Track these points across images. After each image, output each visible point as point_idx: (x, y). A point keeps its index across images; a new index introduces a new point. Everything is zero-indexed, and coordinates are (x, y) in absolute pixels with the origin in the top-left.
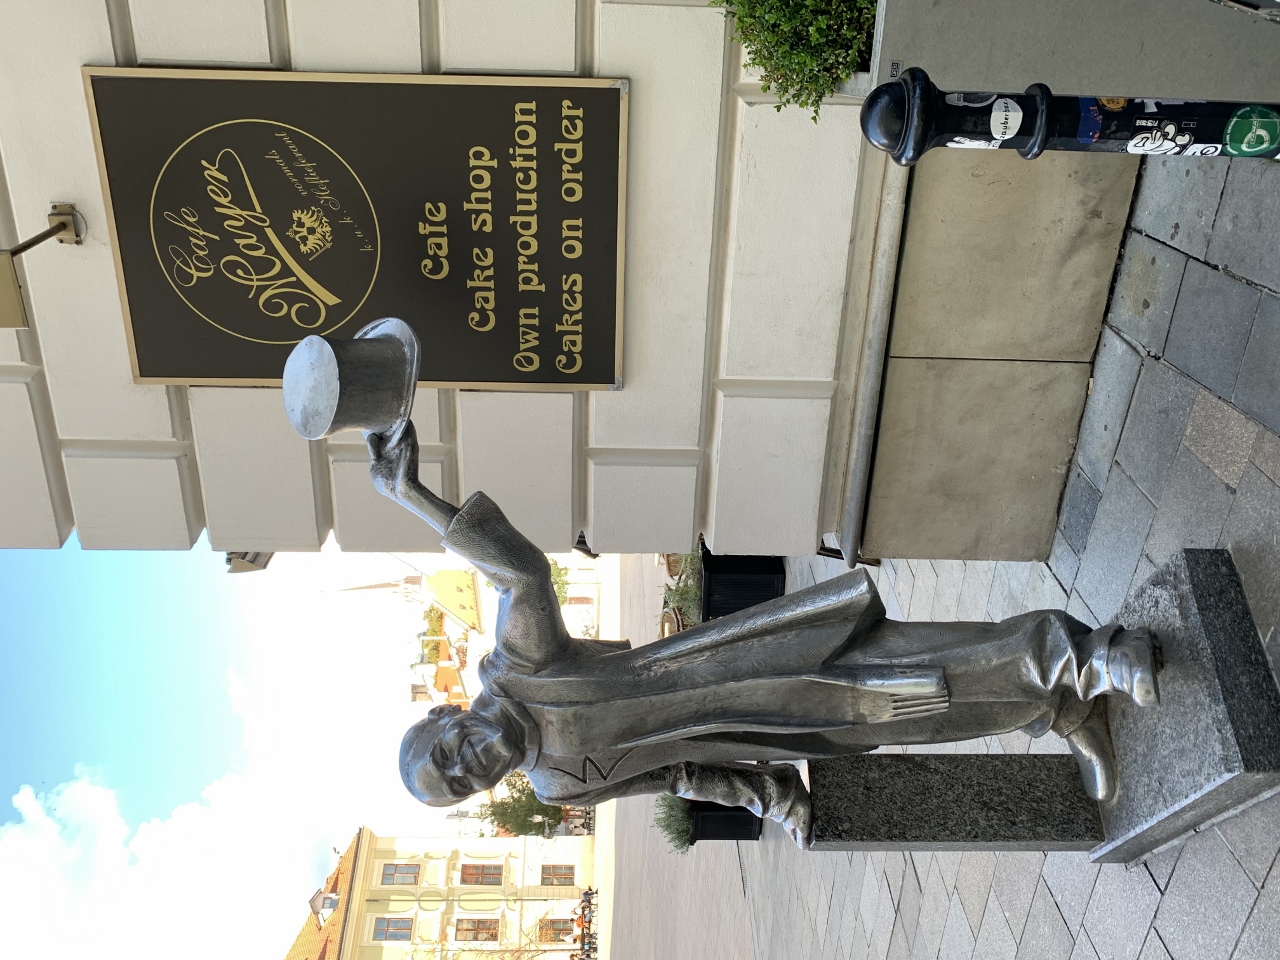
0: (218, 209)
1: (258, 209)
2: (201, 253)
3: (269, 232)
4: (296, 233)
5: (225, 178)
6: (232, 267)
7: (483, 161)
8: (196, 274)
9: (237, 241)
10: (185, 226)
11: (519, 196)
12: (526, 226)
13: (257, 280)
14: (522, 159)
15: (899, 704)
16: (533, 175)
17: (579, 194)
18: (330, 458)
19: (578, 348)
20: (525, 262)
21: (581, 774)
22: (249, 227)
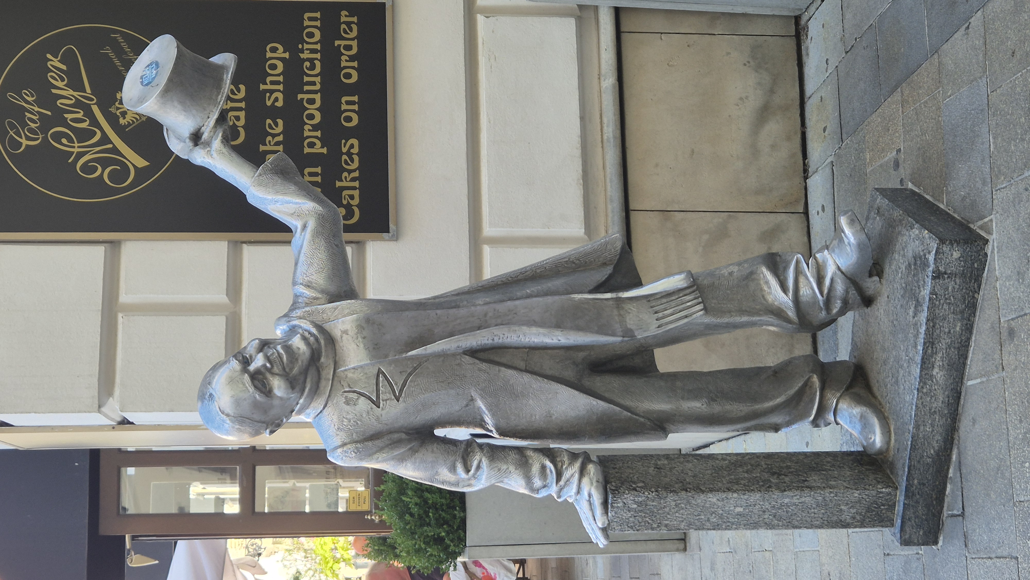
0: (54, 91)
1: (88, 90)
2: (33, 125)
3: (96, 109)
4: (118, 109)
5: (64, 67)
6: (58, 137)
7: (276, 54)
8: (25, 142)
9: (66, 116)
10: (23, 104)
11: (306, 79)
12: (312, 101)
13: (79, 147)
14: (309, 52)
15: (660, 315)
16: (318, 64)
17: (355, 77)
18: (120, 315)
19: (356, 201)
20: (309, 130)
21: (375, 394)
22: (78, 104)
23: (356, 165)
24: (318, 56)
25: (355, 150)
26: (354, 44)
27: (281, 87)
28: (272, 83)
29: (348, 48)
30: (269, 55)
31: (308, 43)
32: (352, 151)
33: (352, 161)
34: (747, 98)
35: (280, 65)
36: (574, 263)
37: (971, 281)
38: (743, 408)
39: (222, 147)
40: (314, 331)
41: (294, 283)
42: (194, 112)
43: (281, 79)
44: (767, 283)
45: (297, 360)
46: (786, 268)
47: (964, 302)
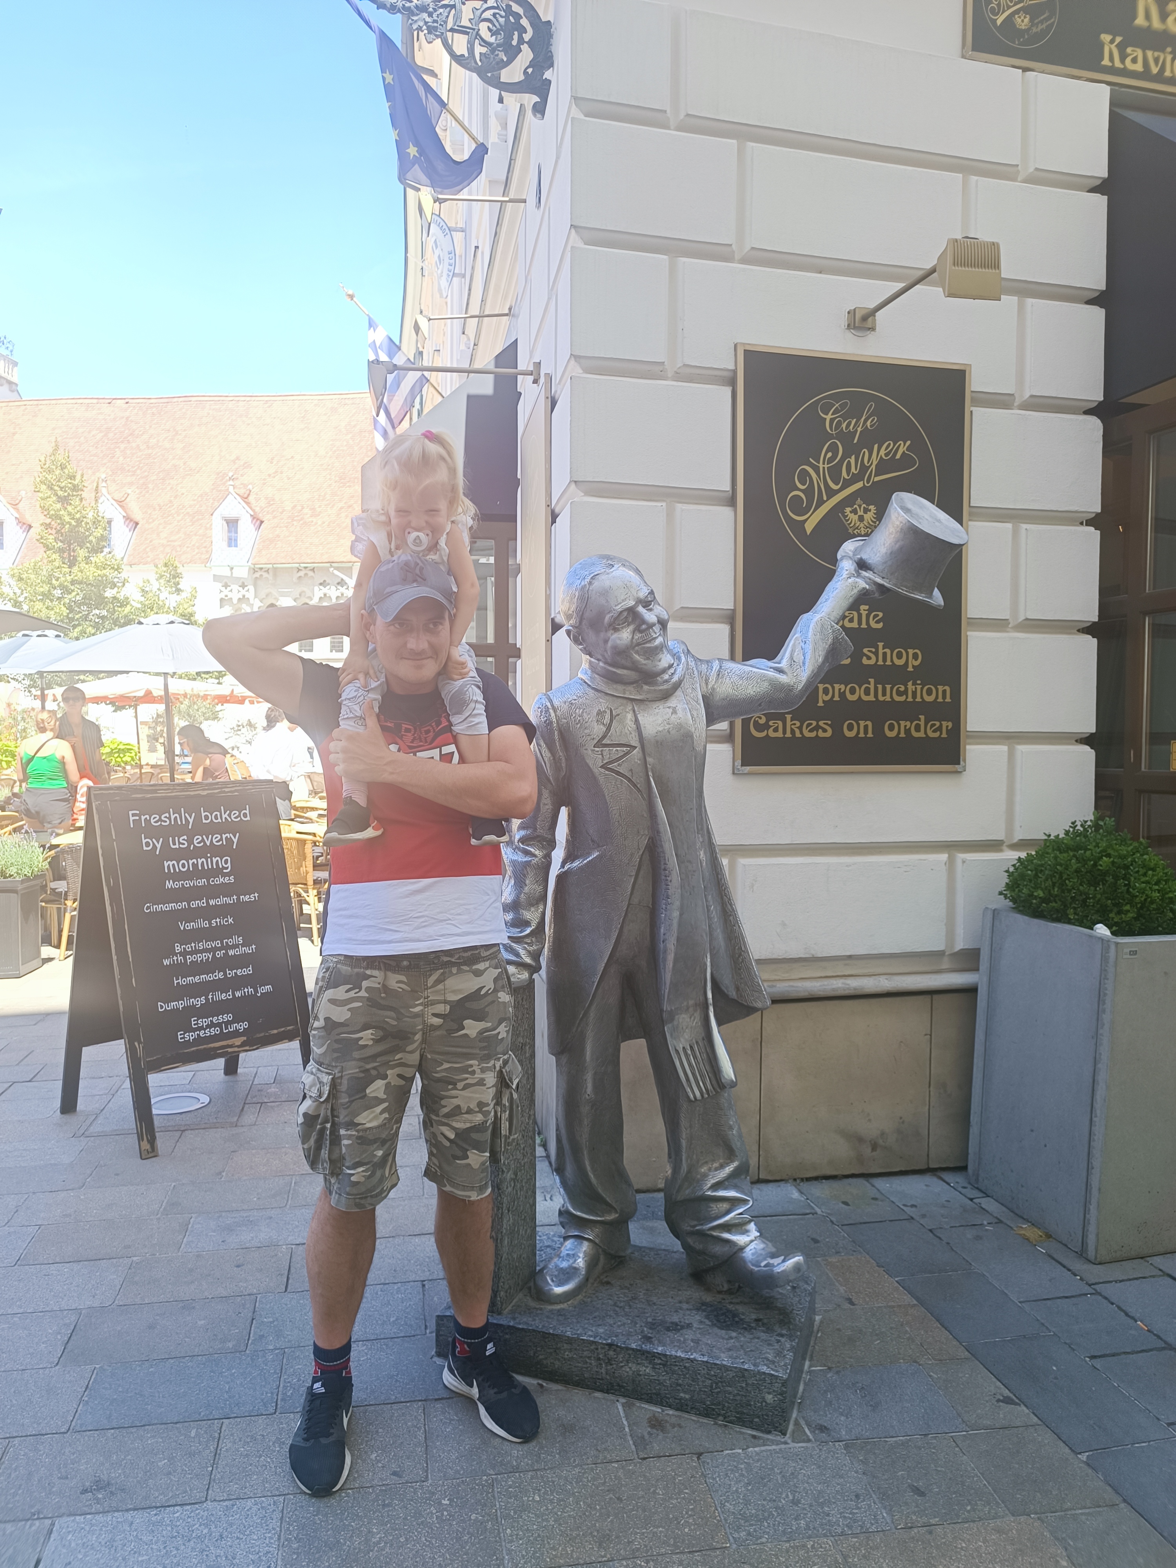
0: (876, 446)
1: (877, 479)
2: (844, 426)
3: (859, 485)
4: (860, 506)
5: (898, 457)
6: (833, 448)
7: (911, 659)
8: (828, 417)
9: (853, 457)
10: (864, 418)
11: (888, 687)
12: (867, 692)
13: (824, 468)
14: (914, 690)
15: (689, 1052)
16: (903, 698)
17: (890, 734)
18: (664, 504)
19: (772, 734)
20: (840, 689)
21: (609, 742)
22: (864, 469)
23: (807, 734)
24: (910, 699)
25: (821, 734)
26: (921, 734)
27: (880, 663)
28: (885, 654)
29: (918, 729)
30: (911, 651)
31: (922, 689)
32: (820, 730)
33: (811, 731)
34: (870, 1120)
35: (900, 662)
36: (739, 956)
37: (738, 1413)
38: (584, 1136)
39: (858, 589)
40: (676, 678)
41: (720, 660)
42: (889, 563)
43: (889, 663)
44: (722, 1167)
45: (648, 659)
46: (736, 1187)
47: (712, 1404)
